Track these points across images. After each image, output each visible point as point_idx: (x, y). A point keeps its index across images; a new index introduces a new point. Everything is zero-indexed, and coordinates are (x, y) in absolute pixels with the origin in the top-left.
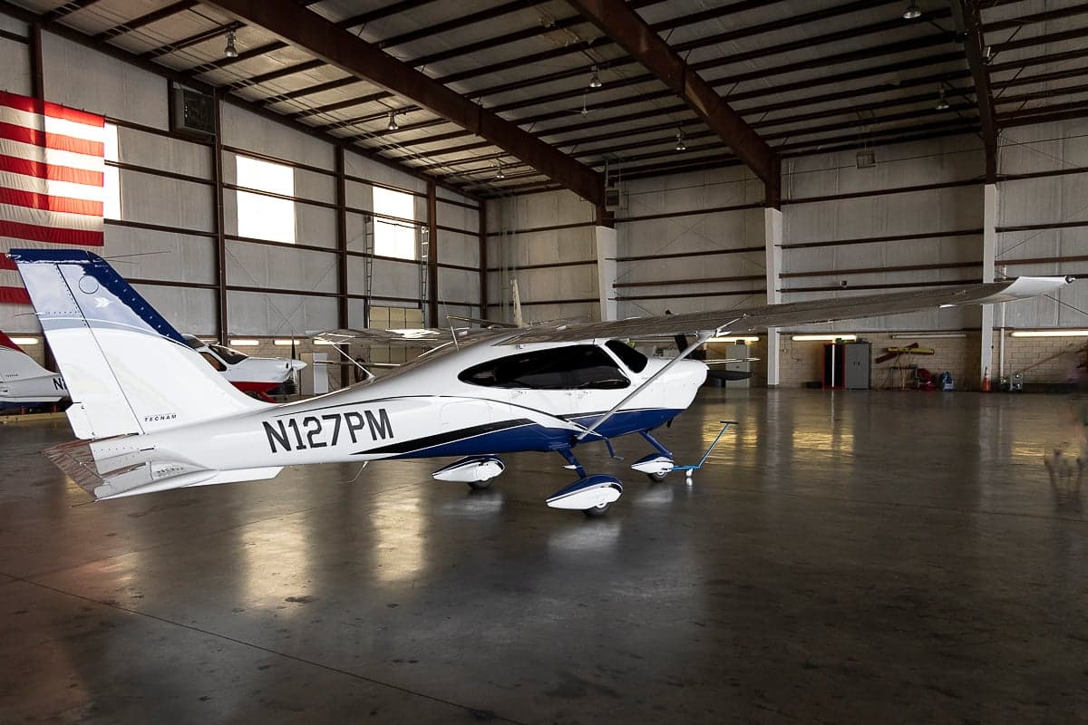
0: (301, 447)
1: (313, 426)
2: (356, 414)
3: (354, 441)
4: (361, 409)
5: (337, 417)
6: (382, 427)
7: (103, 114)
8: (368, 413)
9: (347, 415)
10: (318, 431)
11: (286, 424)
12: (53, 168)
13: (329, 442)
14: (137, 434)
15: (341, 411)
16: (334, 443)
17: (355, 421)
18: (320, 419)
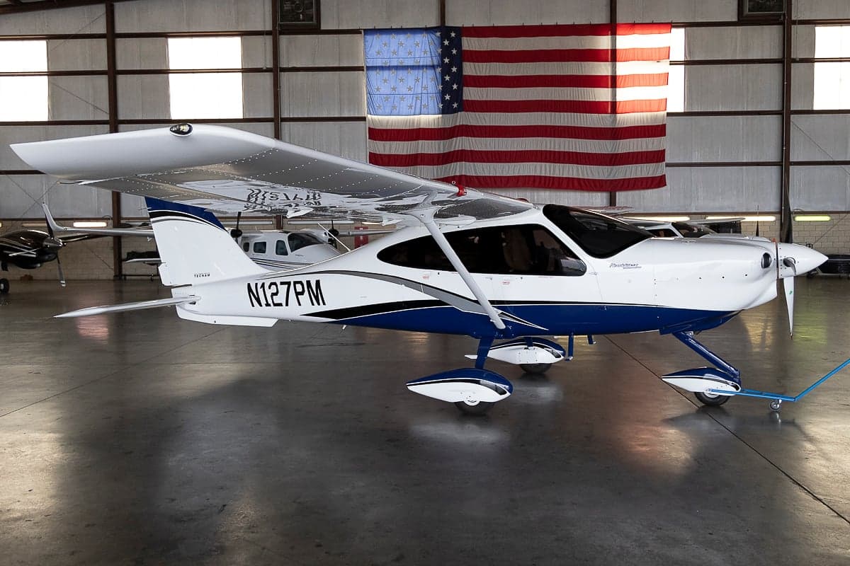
0: (268, 305)
1: (274, 289)
2: (301, 283)
3: (300, 305)
4: (304, 279)
5: (289, 284)
6: (317, 296)
7: (670, 21)
8: (308, 283)
9: (295, 283)
10: (276, 294)
11: (259, 286)
12: (621, 78)
13: (284, 304)
14: (191, 285)
15: (292, 279)
16: (287, 305)
17: (299, 288)
18: (278, 284)
